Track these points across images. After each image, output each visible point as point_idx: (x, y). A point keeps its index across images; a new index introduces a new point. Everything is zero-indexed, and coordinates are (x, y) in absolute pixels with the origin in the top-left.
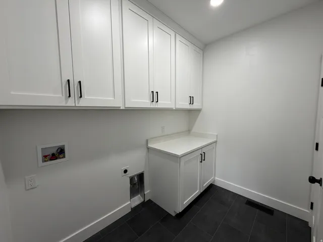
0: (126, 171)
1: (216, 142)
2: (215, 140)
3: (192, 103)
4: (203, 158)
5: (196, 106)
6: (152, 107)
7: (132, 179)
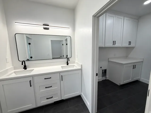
0: (101, 67)
1: (142, 62)
2: (142, 60)
3: (130, 44)
4: (134, 67)
5: (132, 45)
6: (113, 46)
7: (103, 70)
